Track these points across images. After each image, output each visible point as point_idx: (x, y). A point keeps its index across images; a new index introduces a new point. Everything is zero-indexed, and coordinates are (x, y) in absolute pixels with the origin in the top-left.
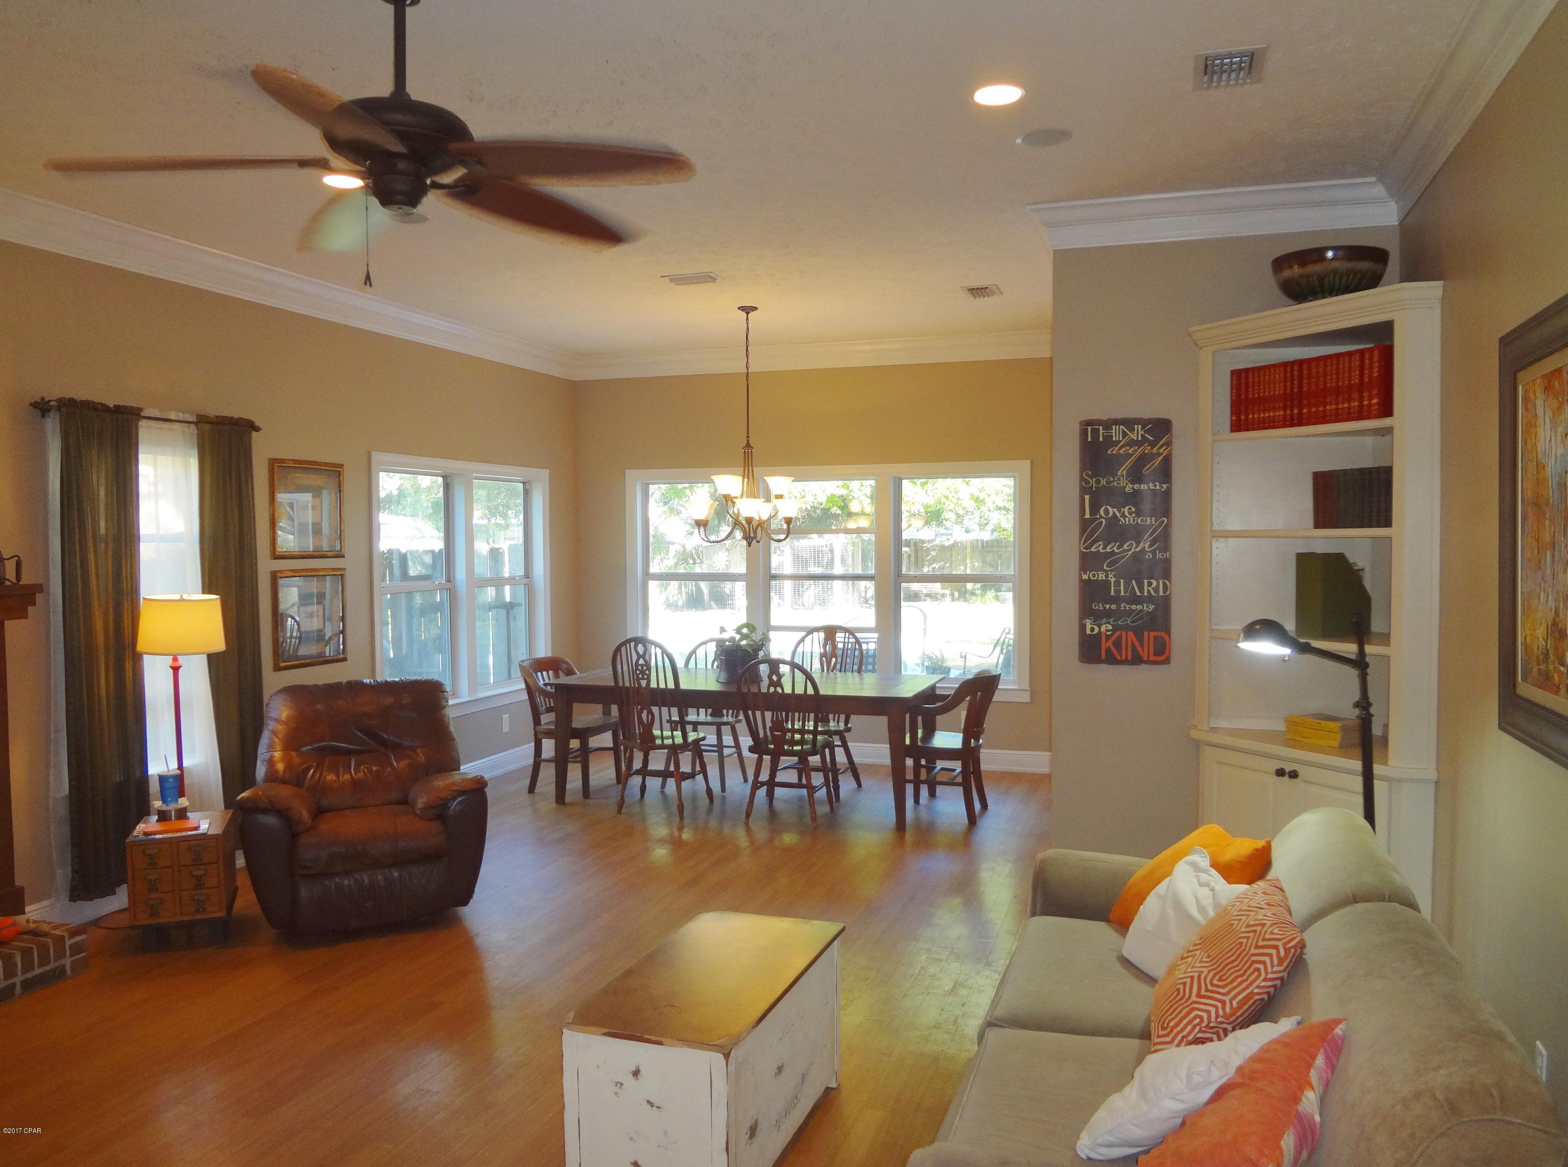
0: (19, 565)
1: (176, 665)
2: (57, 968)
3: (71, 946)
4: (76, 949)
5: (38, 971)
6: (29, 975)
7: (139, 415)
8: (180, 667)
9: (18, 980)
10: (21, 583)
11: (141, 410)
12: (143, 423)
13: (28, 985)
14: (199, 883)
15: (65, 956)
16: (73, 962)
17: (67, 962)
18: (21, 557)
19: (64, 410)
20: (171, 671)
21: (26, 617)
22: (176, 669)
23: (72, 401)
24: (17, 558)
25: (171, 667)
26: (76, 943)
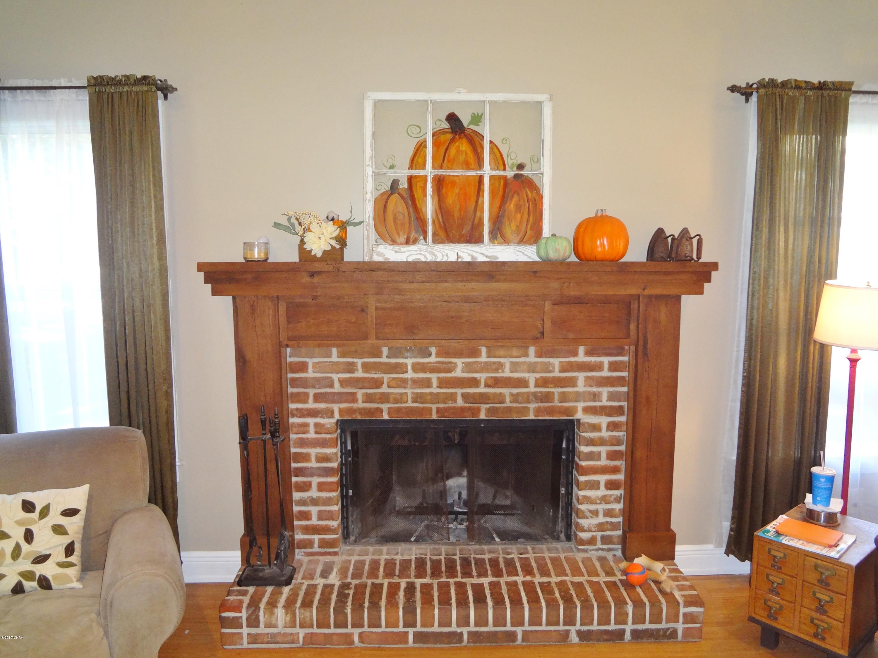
0: (700, 243)
1: (854, 356)
2: (668, 629)
3: (685, 615)
4: (689, 618)
5: (647, 626)
6: (640, 627)
7: (850, 90)
8: (859, 360)
9: (629, 627)
10: (701, 261)
11: (852, 84)
12: (853, 99)
13: (637, 635)
14: (821, 609)
15: (678, 621)
16: (685, 630)
17: (680, 627)
18: (702, 237)
19: (762, 91)
20: (848, 362)
21: (702, 293)
22: (853, 362)
23: (772, 83)
24: (698, 237)
25: (849, 359)
26: (691, 613)
